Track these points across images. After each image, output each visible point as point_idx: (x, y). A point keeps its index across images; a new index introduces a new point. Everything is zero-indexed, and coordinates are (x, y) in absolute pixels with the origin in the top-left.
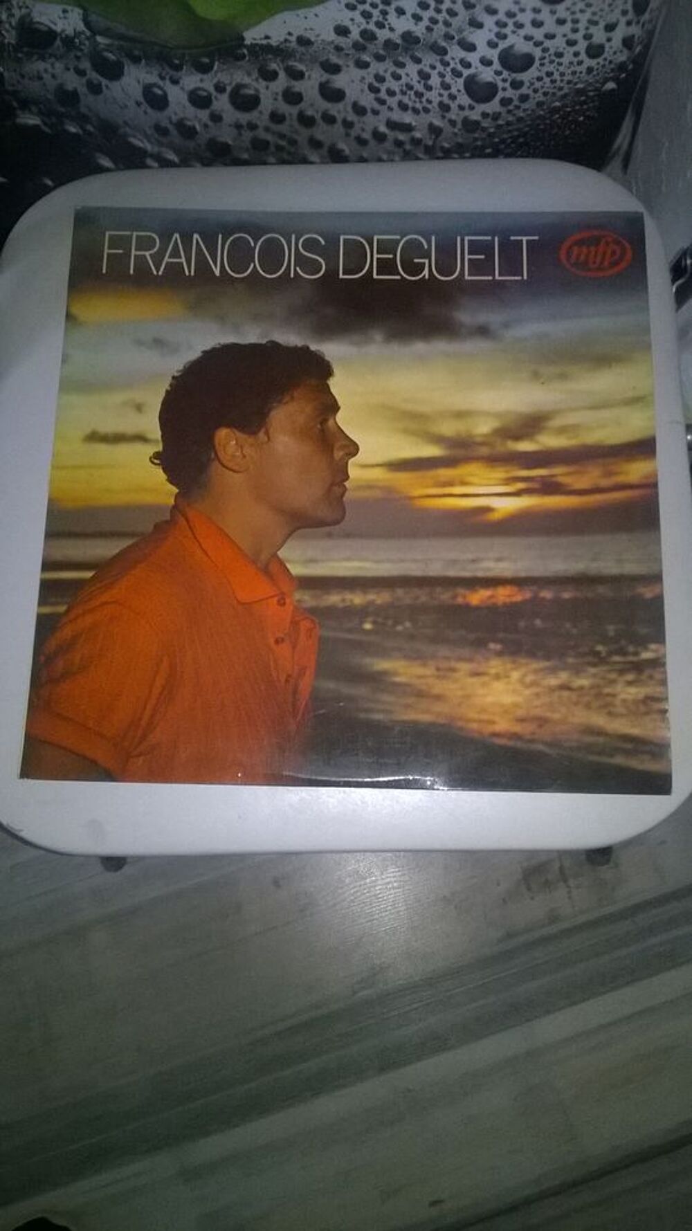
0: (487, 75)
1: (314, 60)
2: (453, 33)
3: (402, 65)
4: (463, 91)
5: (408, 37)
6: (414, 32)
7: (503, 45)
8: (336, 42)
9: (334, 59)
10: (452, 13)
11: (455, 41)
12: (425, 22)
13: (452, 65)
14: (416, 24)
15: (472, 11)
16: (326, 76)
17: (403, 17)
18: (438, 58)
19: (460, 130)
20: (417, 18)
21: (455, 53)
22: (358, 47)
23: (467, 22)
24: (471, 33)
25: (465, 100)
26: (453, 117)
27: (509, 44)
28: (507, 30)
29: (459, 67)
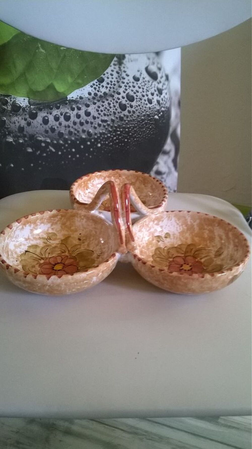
0: (124, 102)
1: (83, 104)
2: (115, 90)
3: (104, 102)
4: (119, 107)
5: (105, 94)
6: (106, 92)
7: (127, 92)
8: (88, 97)
9: (88, 103)
10: (115, 85)
11: (116, 93)
12: (109, 89)
13: (116, 100)
14: (107, 89)
15: (119, 83)
16: (86, 108)
17: (104, 88)
18: (112, 98)
19: (119, 120)
20: (107, 87)
21: (116, 96)
22: (94, 98)
23: (118, 86)
24: (119, 89)
25: (119, 110)
26: (117, 116)
27: (128, 92)
28: (127, 88)
29: (117, 100)
